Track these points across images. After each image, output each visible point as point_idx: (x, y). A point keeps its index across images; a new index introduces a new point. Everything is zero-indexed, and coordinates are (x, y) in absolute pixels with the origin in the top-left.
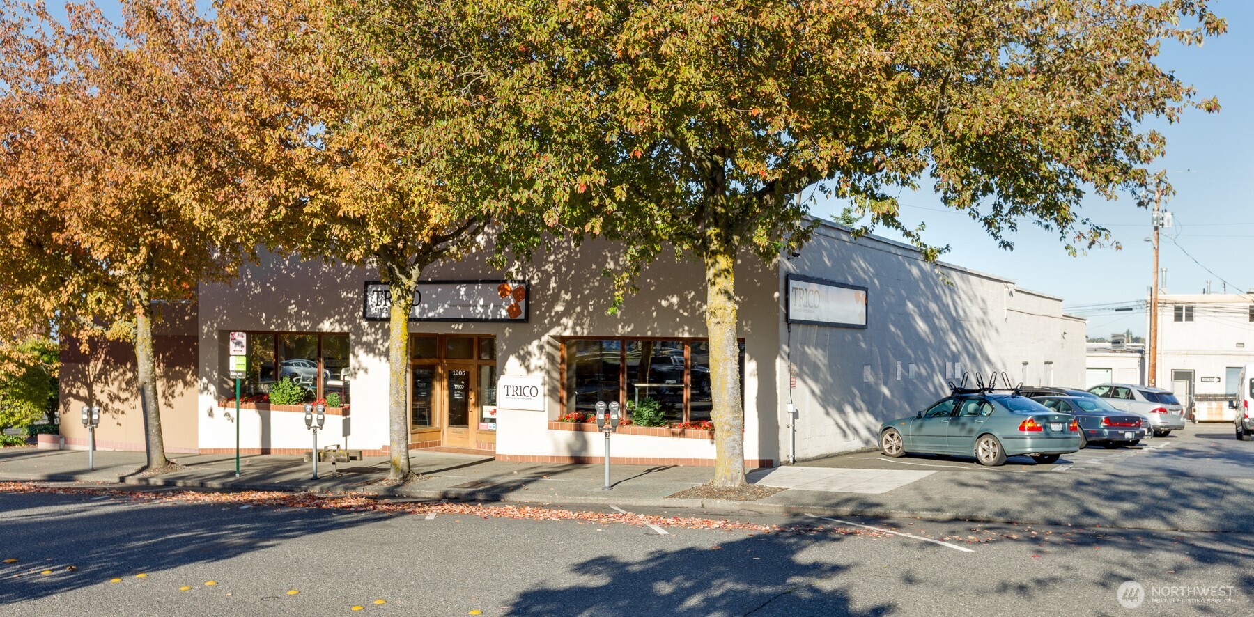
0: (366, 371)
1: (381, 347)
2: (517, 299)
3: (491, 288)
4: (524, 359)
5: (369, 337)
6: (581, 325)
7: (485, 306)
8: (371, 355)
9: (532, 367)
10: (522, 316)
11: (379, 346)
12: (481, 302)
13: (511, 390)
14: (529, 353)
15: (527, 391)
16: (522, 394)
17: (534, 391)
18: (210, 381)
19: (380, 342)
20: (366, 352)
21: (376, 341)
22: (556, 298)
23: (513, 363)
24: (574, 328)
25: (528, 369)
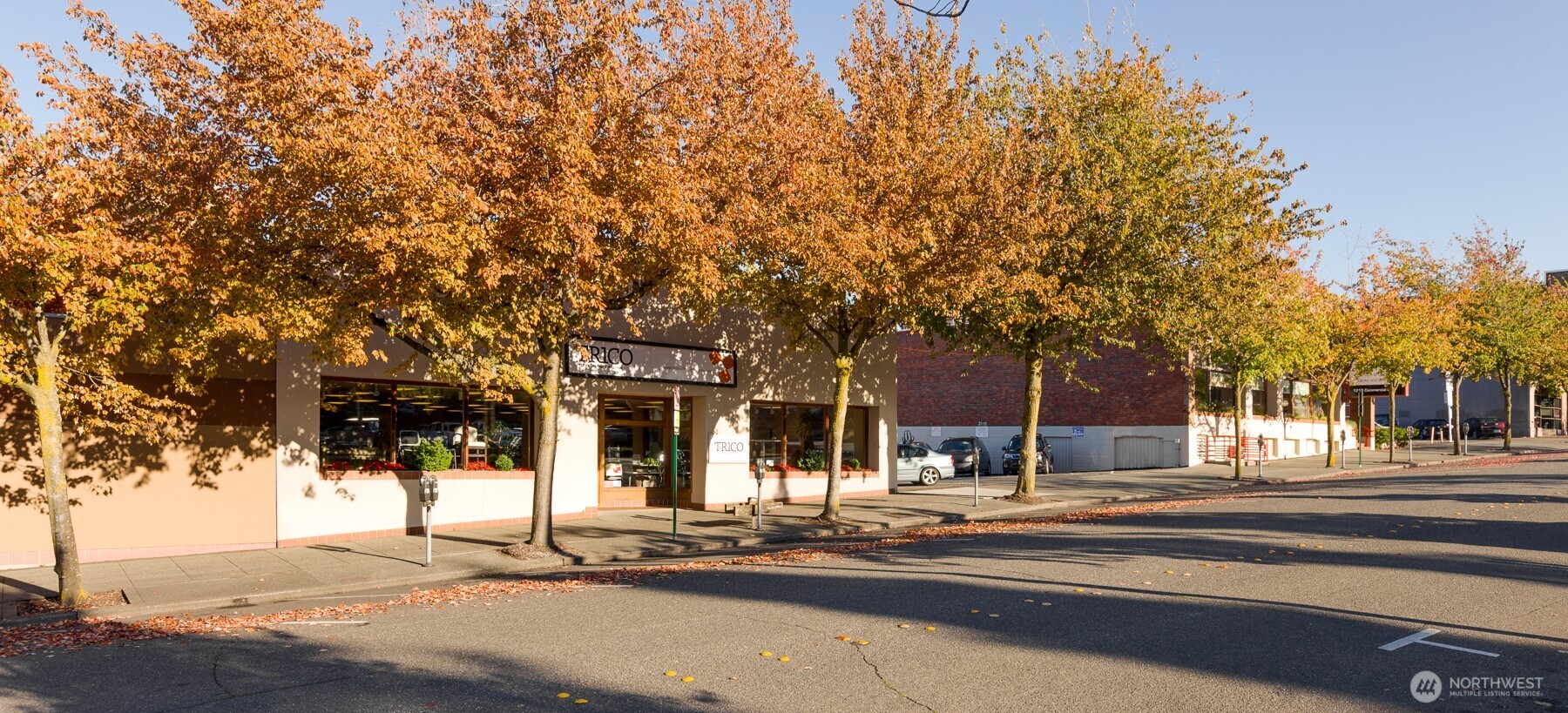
0: (569, 433)
1: (587, 408)
2: (727, 366)
3: (704, 355)
4: (733, 420)
5: (573, 397)
6: (778, 394)
7: (700, 372)
8: (576, 416)
9: (740, 429)
10: (731, 382)
11: (585, 406)
12: (697, 368)
13: (720, 446)
14: (738, 416)
15: (734, 447)
16: (731, 449)
17: (740, 447)
18: (304, 444)
19: (586, 402)
20: (569, 411)
21: (581, 400)
22: (757, 370)
23: (722, 424)
24: (773, 396)
25: (736, 429)
